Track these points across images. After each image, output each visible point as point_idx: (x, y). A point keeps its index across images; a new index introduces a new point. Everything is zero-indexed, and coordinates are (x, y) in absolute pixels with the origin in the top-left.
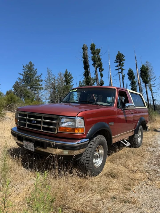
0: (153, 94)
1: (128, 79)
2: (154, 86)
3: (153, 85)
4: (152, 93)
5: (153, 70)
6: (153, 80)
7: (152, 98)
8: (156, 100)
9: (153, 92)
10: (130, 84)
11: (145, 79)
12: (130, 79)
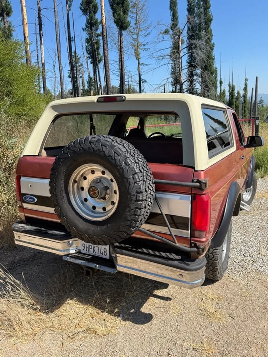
0: (141, 67)
1: (81, 8)
2: (144, 49)
3: (145, 45)
4: (139, 64)
5: (146, 7)
6: (144, 32)
7: (138, 75)
8: (146, 81)
9: (141, 61)
10: (85, 27)
11: (121, 14)
12: (85, 11)
